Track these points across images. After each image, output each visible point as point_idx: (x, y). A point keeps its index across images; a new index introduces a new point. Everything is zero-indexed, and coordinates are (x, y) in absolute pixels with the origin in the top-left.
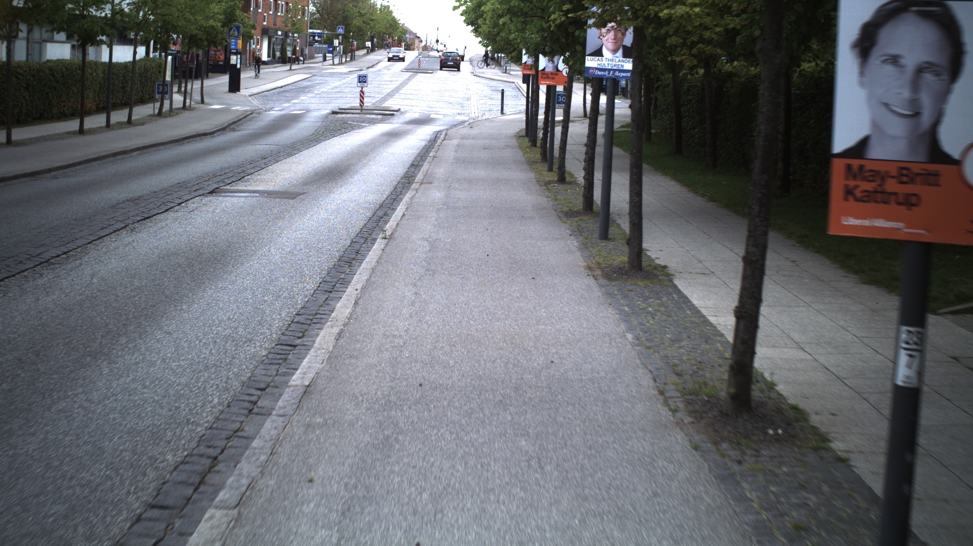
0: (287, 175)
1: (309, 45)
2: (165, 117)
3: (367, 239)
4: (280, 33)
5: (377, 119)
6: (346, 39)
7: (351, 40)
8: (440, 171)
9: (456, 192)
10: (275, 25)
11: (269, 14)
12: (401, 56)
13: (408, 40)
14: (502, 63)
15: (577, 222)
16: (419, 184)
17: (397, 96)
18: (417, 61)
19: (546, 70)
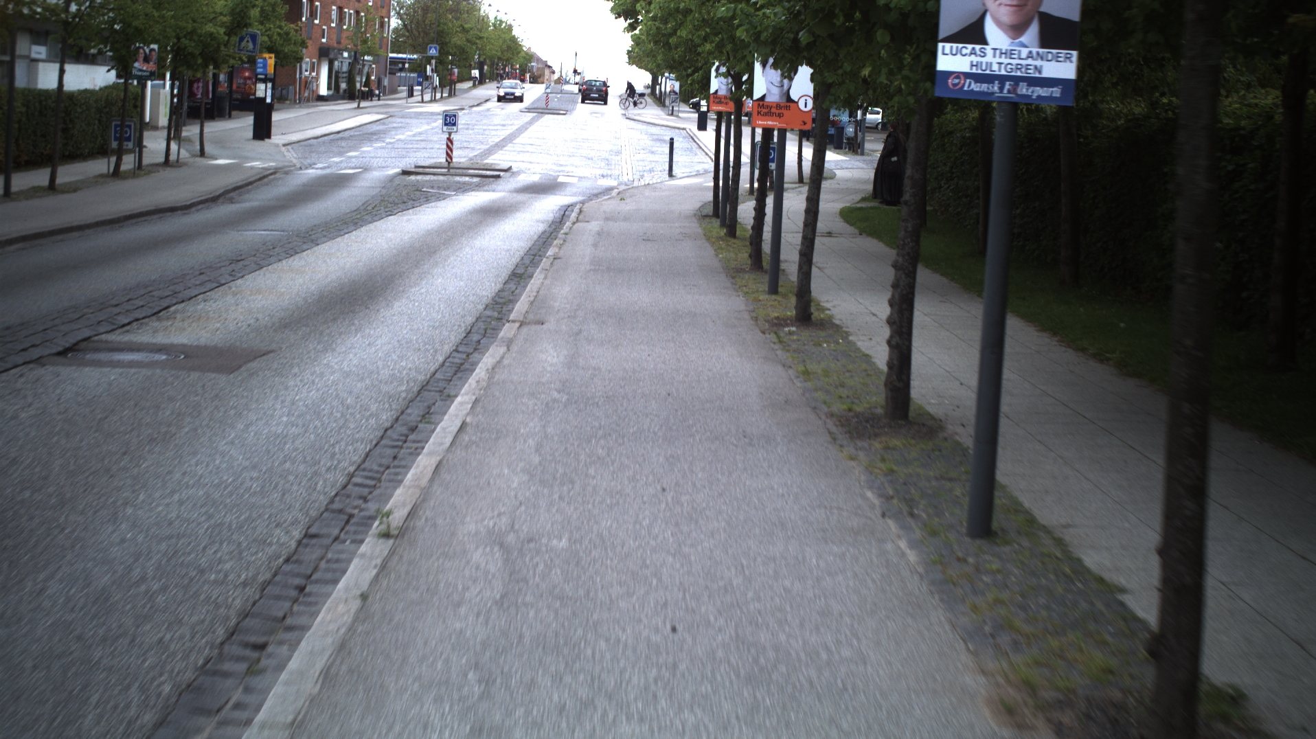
1: (390, 74)
2: (125, 178)
4: (346, 54)
5: (471, 184)
6: (441, 64)
7: (450, 67)
8: (563, 292)
9: (591, 348)
10: (339, 43)
11: (329, 28)
12: (518, 93)
13: (535, 70)
14: (667, 102)
15: (883, 459)
16: (517, 325)
17: (509, 147)
18: (545, 98)
19: (768, 99)
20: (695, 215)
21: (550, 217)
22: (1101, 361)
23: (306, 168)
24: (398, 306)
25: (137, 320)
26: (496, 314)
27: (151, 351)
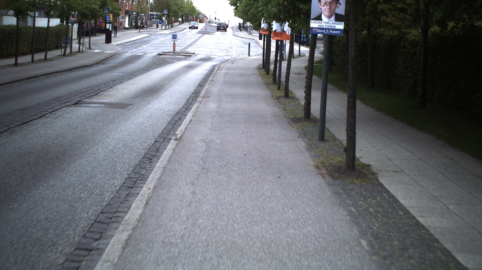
0: (125, 92)
1: (150, 20)
2: (67, 56)
3: (165, 138)
4: (134, 13)
5: (182, 58)
6: (168, 16)
7: (171, 17)
8: (215, 89)
9: (224, 104)
10: (132, 9)
11: (129, 4)
12: (196, 26)
13: (201, 18)
14: (248, 29)
15: (301, 127)
16: (202, 98)
17: (194, 46)
18: (205, 28)
19: (277, 31)
20: (257, 68)
21: (209, 69)
22: (372, 108)
23: (125, 53)
24: (166, 93)
25: (91, 96)
26: (195, 96)
27: (99, 104)
